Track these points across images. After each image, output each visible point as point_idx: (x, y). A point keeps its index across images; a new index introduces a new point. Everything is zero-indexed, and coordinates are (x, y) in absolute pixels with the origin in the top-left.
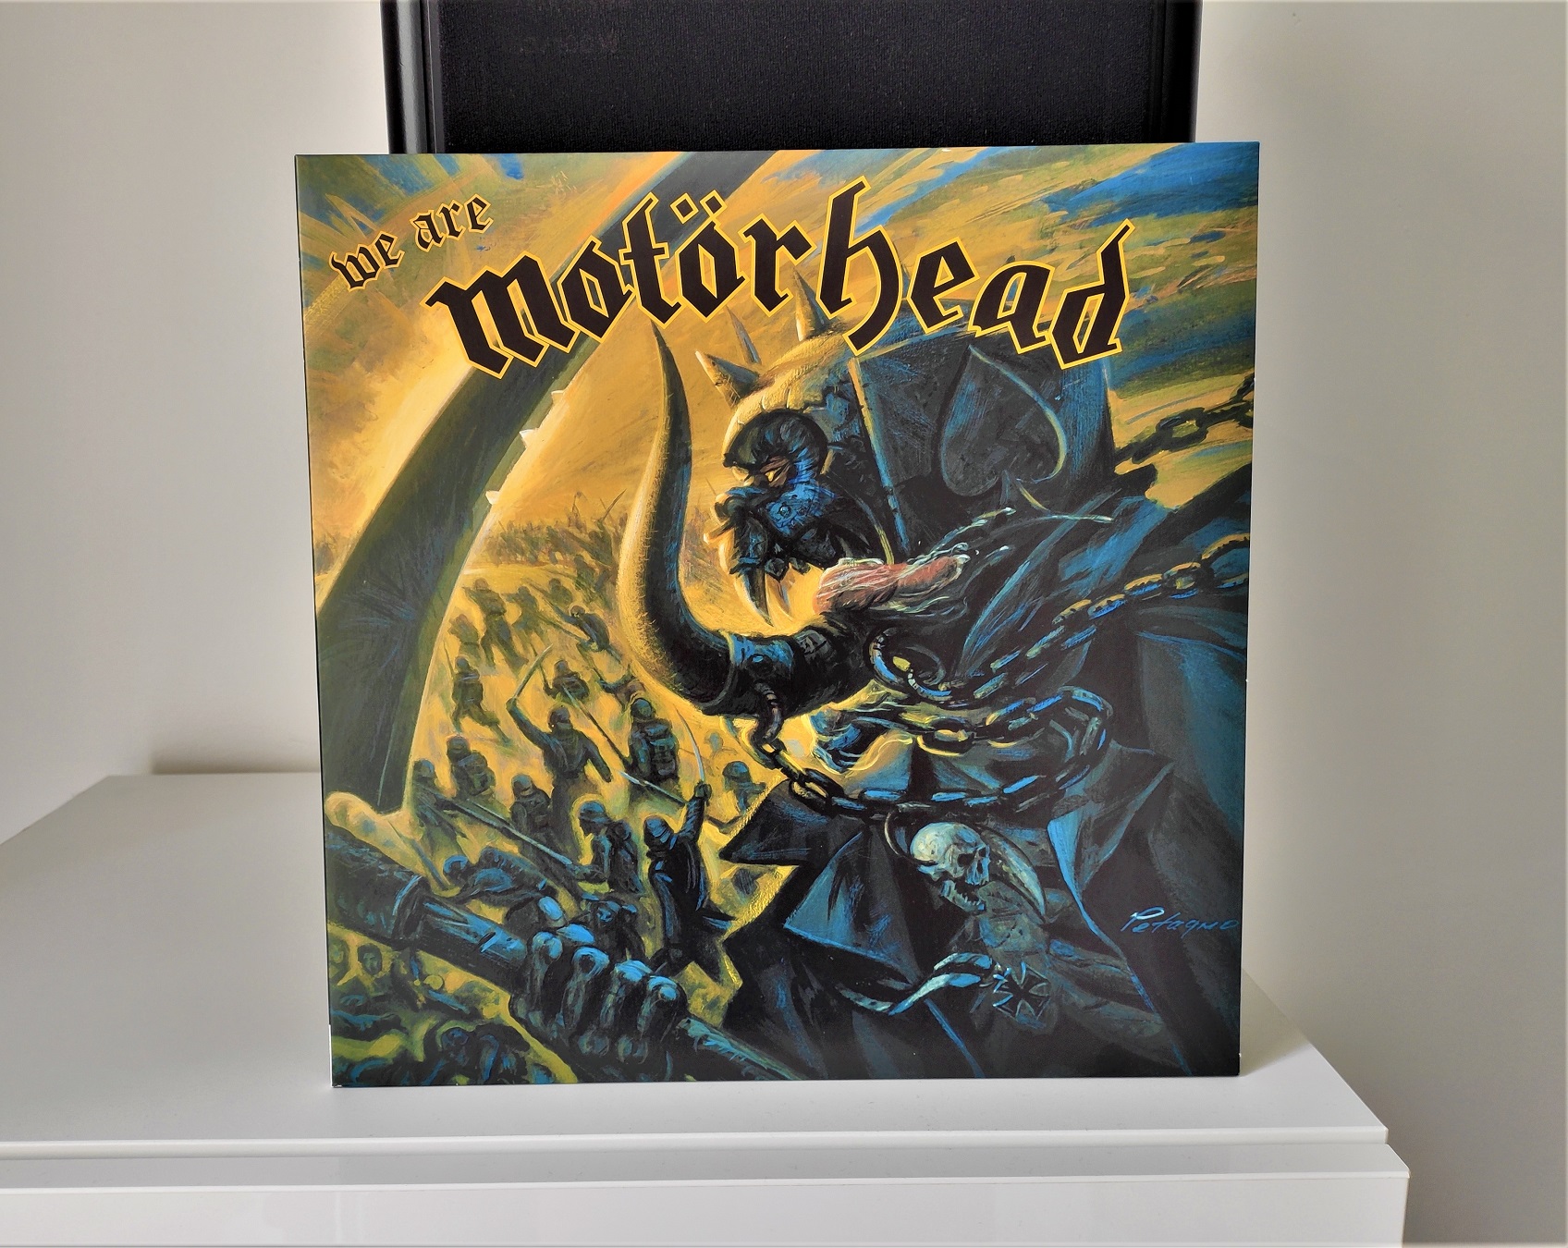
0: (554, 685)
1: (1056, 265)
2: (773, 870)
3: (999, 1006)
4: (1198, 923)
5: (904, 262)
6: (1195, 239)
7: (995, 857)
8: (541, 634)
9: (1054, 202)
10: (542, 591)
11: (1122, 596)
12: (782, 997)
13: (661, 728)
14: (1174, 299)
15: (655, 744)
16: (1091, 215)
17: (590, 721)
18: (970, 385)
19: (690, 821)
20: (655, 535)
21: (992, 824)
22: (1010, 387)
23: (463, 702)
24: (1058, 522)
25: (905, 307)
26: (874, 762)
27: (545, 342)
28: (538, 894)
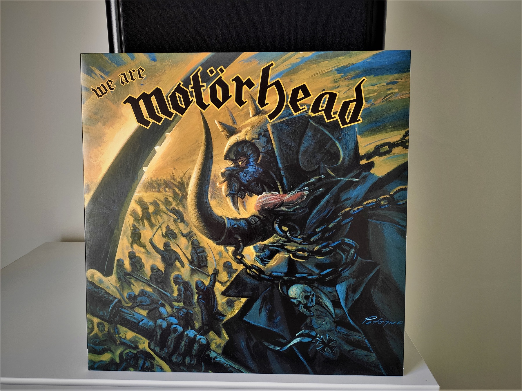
0: (165, 234)
1: (339, 92)
2: (240, 299)
3: (318, 349)
4: (389, 322)
5: (287, 91)
6: (388, 84)
7: (317, 297)
8: (161, 216)
9: (339, 71)
10: (162, 202)
11: (362, 207)
12: (243, 344)
13: (202, 249)
14: (381, 104)
15: (199, 255)
16: (351, 75)
17: (177, 246)
18: (309, 133)
19: (211, 282)
20: (200, 183)
21: (316, 285)
22: (323, 134)
23: (134, 239)
24: (340, 181)
25: (287, 106)
26: (275, 263)
27: (164, 117)
28: (159, 306)
